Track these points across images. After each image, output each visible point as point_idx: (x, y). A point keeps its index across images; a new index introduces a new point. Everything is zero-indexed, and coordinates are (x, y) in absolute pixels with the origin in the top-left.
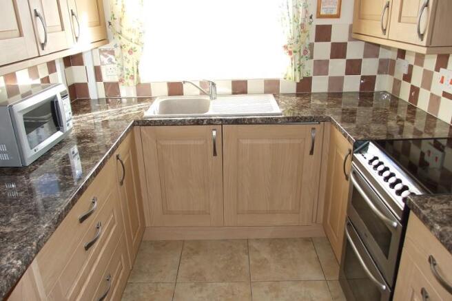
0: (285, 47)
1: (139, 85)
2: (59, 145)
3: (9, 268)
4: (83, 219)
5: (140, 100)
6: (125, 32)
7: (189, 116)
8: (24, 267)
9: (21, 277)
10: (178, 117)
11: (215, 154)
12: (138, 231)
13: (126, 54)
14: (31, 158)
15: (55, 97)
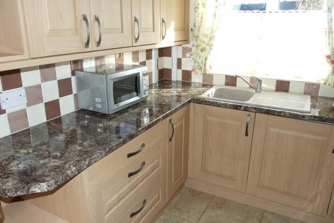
0: (328, 57)
1: (204, 74)
2: (135, 105)
3: (68, 170)
4: (130, 155)
5: (204, 85)
6: (201, 37)
7: (231, 102)
8: (77, 173)
9: (73, 177)
10: (222, 101)
11: (247, 134)
12: (180, 178)
13: (199, 51)
14: (114, 109)
15: (138, 74)
